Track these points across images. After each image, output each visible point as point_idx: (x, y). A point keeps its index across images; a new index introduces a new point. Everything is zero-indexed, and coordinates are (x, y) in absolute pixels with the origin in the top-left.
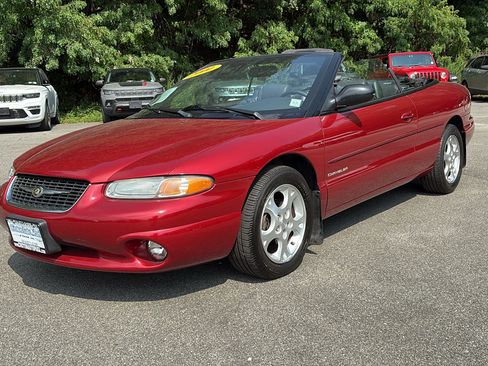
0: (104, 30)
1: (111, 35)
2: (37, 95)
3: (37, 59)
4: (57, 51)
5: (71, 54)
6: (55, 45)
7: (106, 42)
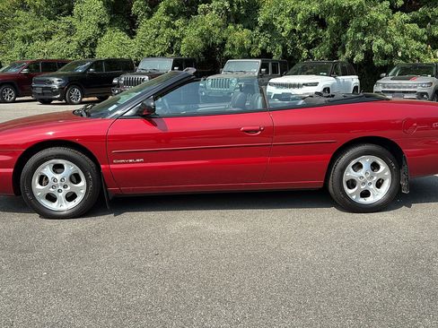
0: (414, 27)
1: (420, 31)
2: (316, 84)
3: (349, 53)
4: (364, 47)
5: (375, 49)
6: (363, 42)
7: (416, 38)
